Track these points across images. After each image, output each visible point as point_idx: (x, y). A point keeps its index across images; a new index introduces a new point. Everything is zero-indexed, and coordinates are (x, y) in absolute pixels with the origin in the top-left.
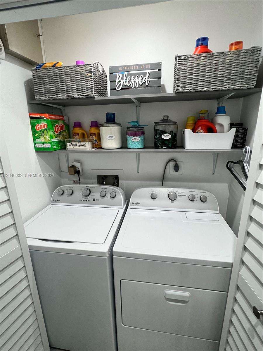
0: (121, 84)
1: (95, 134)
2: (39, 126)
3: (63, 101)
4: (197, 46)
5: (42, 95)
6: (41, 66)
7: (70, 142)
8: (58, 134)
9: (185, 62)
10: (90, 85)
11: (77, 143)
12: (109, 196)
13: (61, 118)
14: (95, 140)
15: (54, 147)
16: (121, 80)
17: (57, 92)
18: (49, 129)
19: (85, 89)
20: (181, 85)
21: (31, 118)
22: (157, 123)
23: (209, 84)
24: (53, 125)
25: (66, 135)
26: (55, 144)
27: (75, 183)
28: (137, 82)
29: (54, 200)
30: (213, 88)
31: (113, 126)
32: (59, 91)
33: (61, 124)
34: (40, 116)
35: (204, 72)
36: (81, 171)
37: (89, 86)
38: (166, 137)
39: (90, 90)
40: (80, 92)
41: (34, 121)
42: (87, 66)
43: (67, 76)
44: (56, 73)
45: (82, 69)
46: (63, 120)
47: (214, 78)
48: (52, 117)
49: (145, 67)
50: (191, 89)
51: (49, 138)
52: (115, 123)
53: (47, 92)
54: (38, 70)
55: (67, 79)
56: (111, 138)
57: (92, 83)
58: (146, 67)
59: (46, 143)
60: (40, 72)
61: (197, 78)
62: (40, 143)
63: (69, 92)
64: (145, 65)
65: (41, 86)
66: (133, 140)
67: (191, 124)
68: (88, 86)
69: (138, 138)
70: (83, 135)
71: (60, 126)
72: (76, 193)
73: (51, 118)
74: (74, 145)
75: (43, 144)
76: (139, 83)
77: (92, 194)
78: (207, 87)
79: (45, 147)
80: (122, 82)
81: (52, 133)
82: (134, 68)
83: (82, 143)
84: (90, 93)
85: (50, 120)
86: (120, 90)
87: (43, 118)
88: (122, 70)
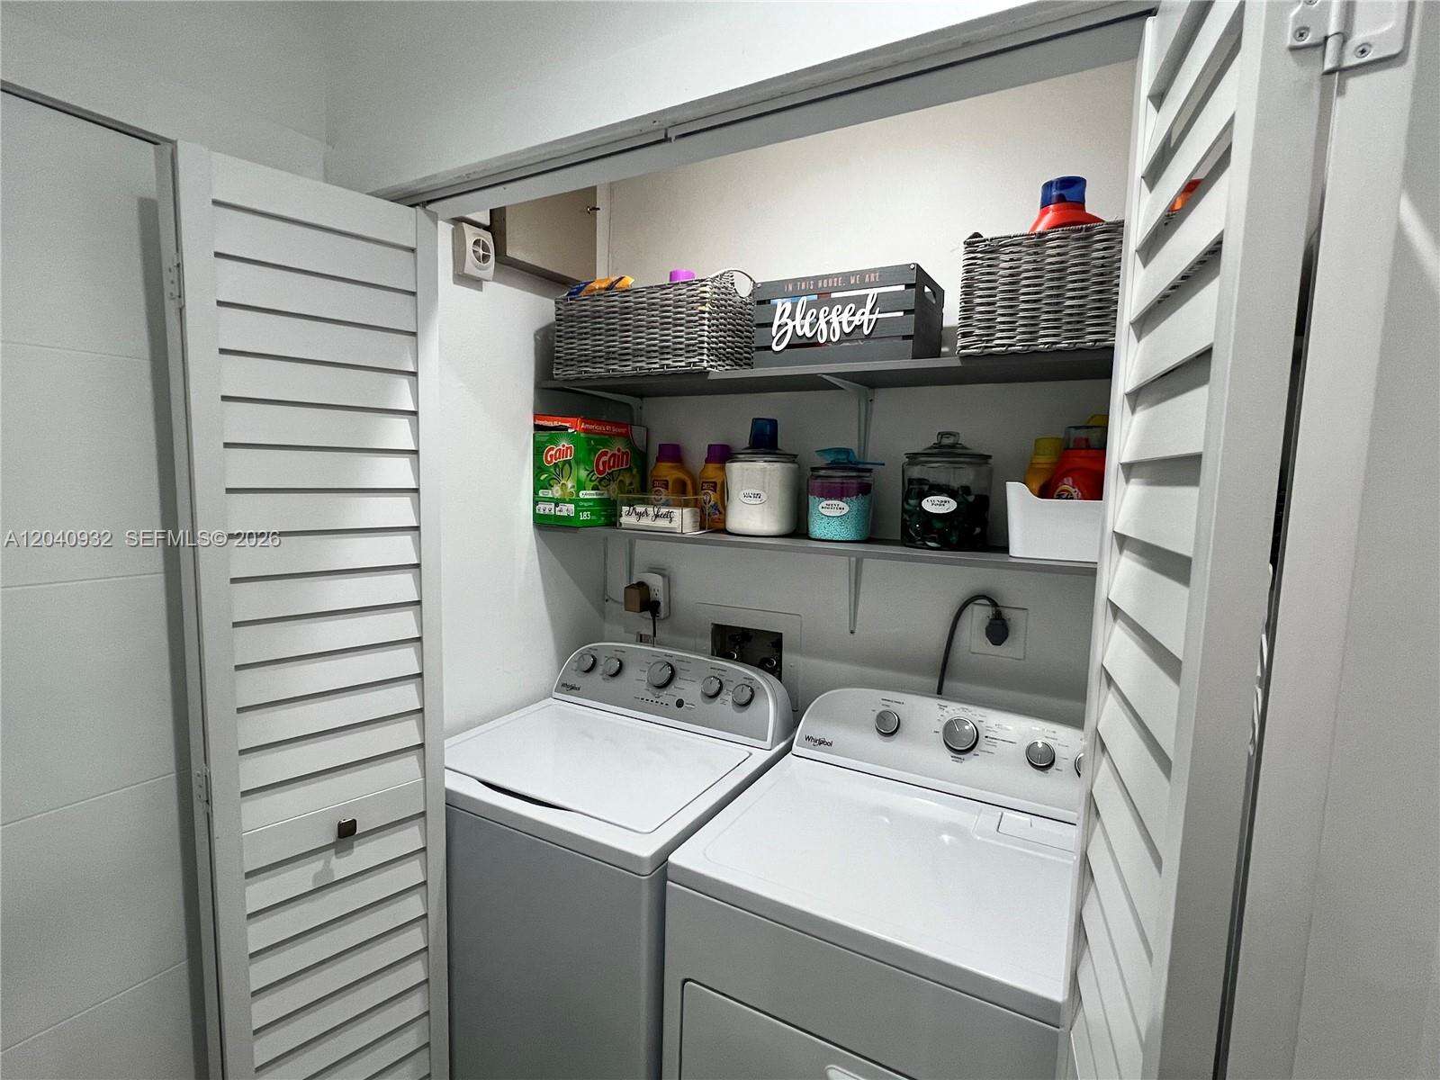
0: (786, 332)
1: (715, 483)
2: (553, 452)
3: (623, 382)
4: (1045, 204)
5: (572, 365)
6: (580, 290)
7: (630, 506)
8: (604, 478)
9: (989, 259)
10: (696, 336)
11: (650, 510)
12: (729, 698)
13: (623, 430)
14: (712, 503)
15: (585, 516)
16: (789, 321)
17: (609, 357)
18: (578, 463)
19: (681, 349)
20: (978, 332)
21: (537, 428)
22: (913, 458)
23: (1078, 326)
24: (592, 450)
25: (631, 484)
26: (590, 506)
27: (641, 641)
28: (836, 325)
29: (563, 685)
30: (1096, 341)
31: (765, 461)
32: (613, 356)
33: (619, 450)
34: (560, 423)
35: (1058, 287)
36: (662, 604)
37: (695, 339)
38: (937, 505)
39: (694, 351)
40: (669, 356)
41: (544, 436)
42: (694, 284)
43: (639, 315)
44: (613, 307)
45: (680, 295)
46: (627, 437)
47: (1098, 305)
48: (591, 427)
49: (862, 279)
50: (1010, 345)
51: (573, 487)
52: (777, 451)
53: (584, 358)
54: (571, 299)
55: (640, 320)
56: (753, 501)
57: (704, 330)
58: (867, 280)
59: (564, 501)
60: (574, 304)
61: (1034, 309)
62: (550, 500)
63: (640, 359)
64: (862, 273)
65: (573, 341)
66: (823, 511)
67: (1045, 466)
68: (692, 339)
69: (842, 504)
70: (681, 487)
71: (614, 455)
72: (631, 673)
73: (586, 431)
74: (640, 515)
75: (557, 505)
76: (841, 327)
77: (678, 683)
78: (1072, 338)
79: (558, 513)
80: (790, 328)
81: (583, 474)
82: (830, 285)
83: (664, 510)
84: (696, 360)
85: (582, 435)
86: (785, 348)
87: (566, 429)
88: (791, 289)
